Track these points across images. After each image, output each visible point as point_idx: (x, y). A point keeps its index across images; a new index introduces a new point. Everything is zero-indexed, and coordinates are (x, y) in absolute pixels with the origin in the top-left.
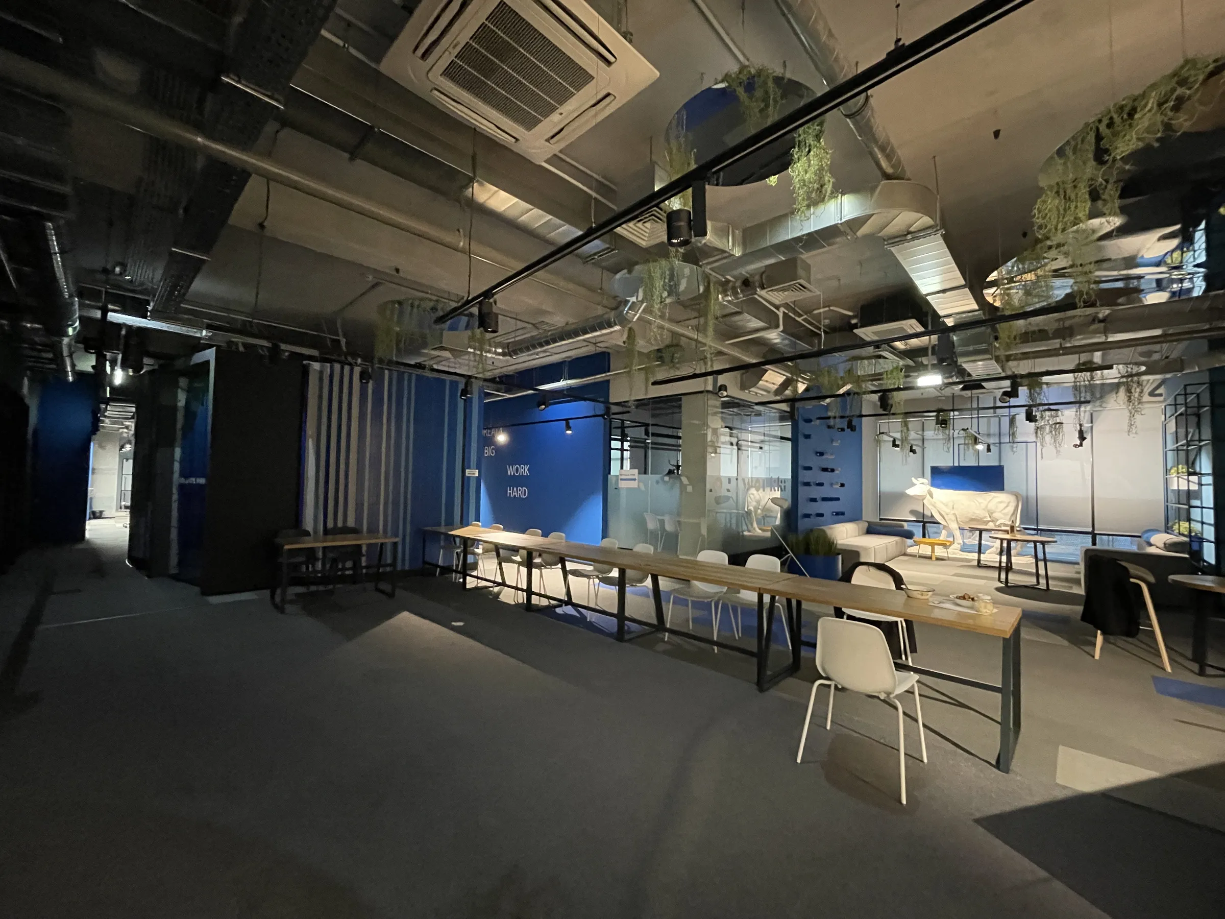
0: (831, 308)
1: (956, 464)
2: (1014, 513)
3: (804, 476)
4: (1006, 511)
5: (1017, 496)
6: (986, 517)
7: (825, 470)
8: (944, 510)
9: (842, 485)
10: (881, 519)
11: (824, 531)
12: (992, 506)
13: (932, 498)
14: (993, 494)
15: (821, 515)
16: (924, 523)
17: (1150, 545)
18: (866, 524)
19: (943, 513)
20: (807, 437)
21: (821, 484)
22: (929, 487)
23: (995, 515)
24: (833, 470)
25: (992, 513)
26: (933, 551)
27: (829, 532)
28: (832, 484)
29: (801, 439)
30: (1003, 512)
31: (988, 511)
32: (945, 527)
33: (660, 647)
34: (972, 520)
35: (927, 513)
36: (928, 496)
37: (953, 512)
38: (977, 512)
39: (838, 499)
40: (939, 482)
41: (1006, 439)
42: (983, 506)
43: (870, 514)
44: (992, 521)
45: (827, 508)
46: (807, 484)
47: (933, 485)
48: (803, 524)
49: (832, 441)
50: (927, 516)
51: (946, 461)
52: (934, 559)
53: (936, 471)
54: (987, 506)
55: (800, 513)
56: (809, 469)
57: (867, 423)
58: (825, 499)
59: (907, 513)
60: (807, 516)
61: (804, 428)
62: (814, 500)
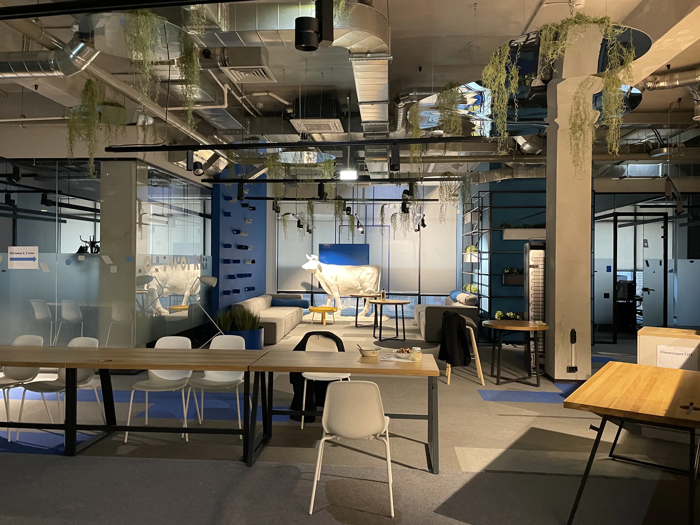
0: (270, 94)
1: (337, 243)
2: (377, 282)
3: (225, 254)
4: (371, 281)
5: (377, 267)
7: (240, 247)
8: (331, 281)
9: (253, 262)
10: (278, 292)
11: (242, 306)
12: (362, 277)
13: (321, 271)
14: (363, 267)
15: (237, 291)
16: (312, 293)
17: (455, 301)
18: (271, 297)
19: (329, 284)
20: (227, 214)
21: (237, 262)
22: (319, 263)
23: (364, 284)
24: (246, 248)
25: (362, 283)
26: (323, 317)
27: (246, 307)
28: (245, 261)
29: (222, 217)
30: (370, 281)
31: (360, 281)
32: (329, 295)
33: (122, 450)
34: (349, 289)
35: (316, 284)
36: (318, 271)
37: (336, 283)
38: (353, 282)
39: (250, 275)
40: (323, 258)
42: (357, 277)
43: (270, 289)
44: (362, 289)
45: (240, 284)
46: (227, 261)
47: (321, 260)
48: (224, 301)
49: (245, 219)
50: (315, 288)
51: (330, 240)
52: (325, 324)
53: (323, 249)
54: (359, 277)
55: (221, 290)
56: (228, 246)
57: (269, 203)
58: (240, 276)
59: (299, 285)
60: (226, 293)
61: (224, 205)
62: (231, 277)
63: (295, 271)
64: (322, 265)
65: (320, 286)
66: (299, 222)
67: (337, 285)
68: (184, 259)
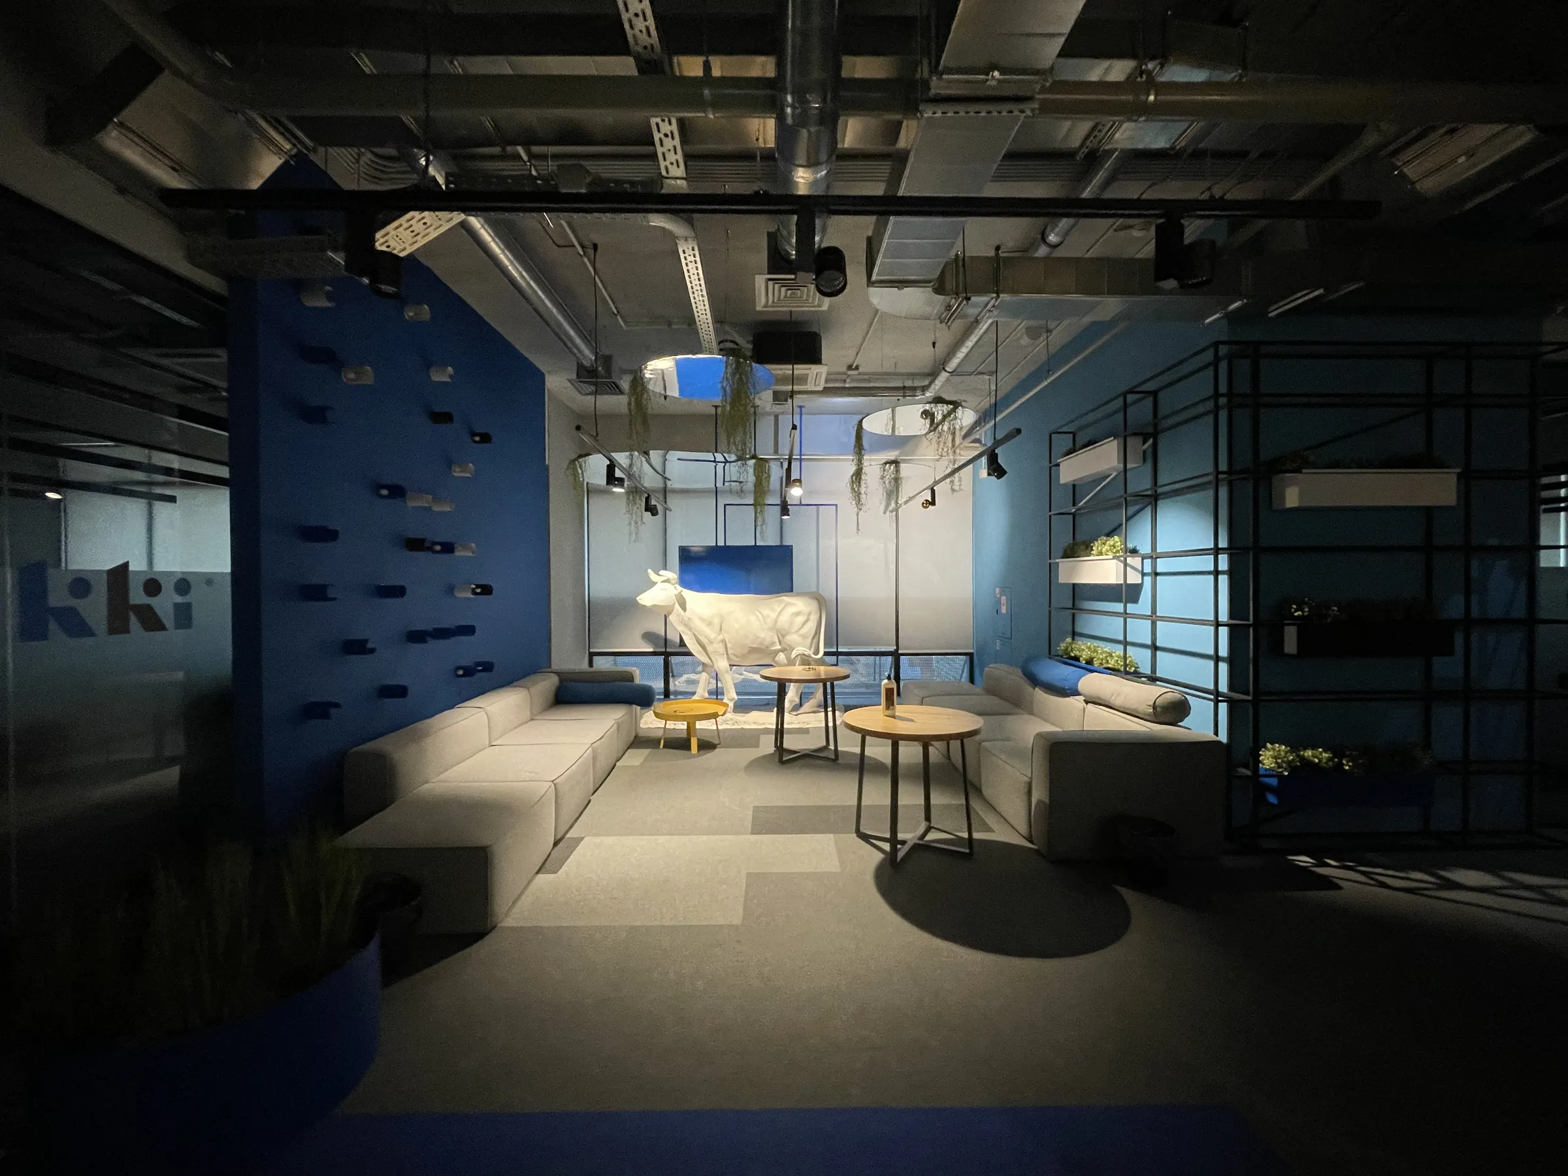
1: (721, 543)
2: (817, 634)
3: (297, 565)
5: (816, 599)
6: (774, 643)
9: (485, 590)
10: (592, 655)
13: (684, 609)
14: (781, 598)
16: (667, 655)
18: (556, 680)
19: (702, 638)
22: (679, 588)
23: (787, 640)
28: (444, 589)
31: (778, 631)
32: (706, 665)
35: (673, 637)
36: (677, 606)
37: (721, 637)
38: (761, 634)
39: (469, 630)
40: (689, 577)
42: (770, 621)
49: (450, 463)
50: (673, 643)
51: (703, 538)
52: (694, 748)
53: (686, 556)
54: (775, 622)
59: (638, 638)
63: (626, 607)
64: (688, 594)
67: (724, 641)
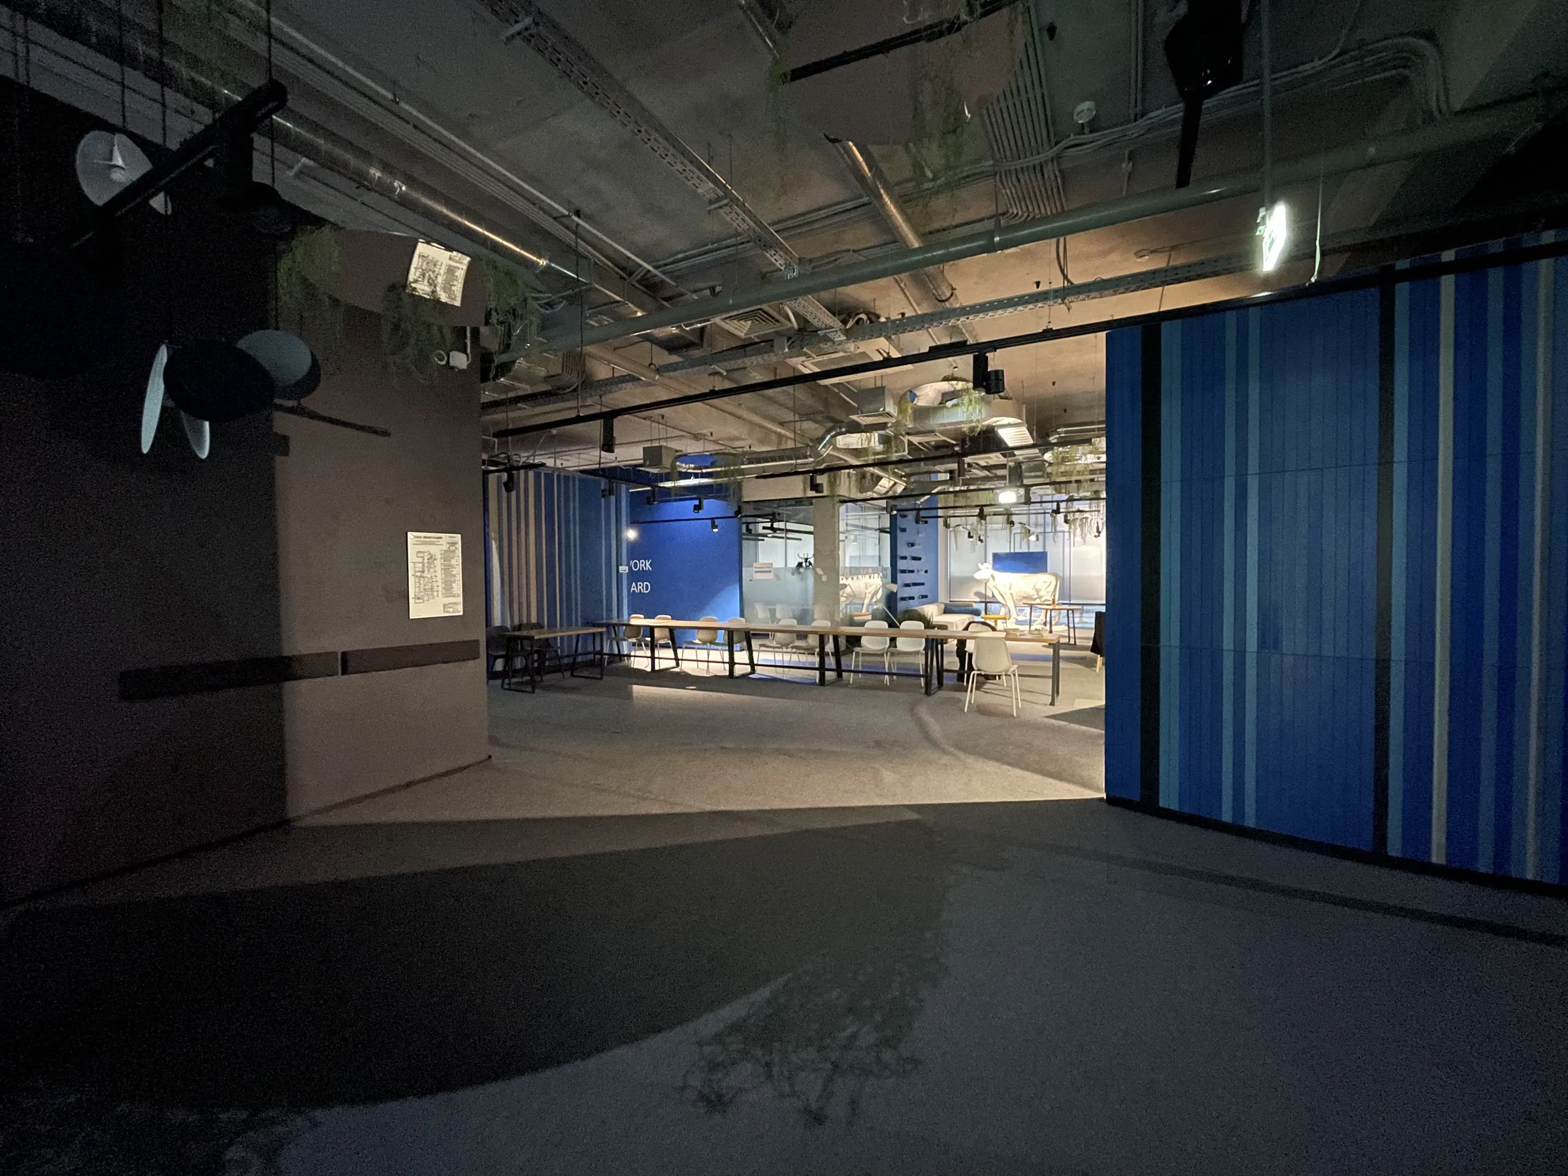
1: (1012, 551)
2: (1055, 588)
3: (901, 565)
4: (1049, 588)
5: (1056, 575)
6: (1036, 594)
7: (914, 558)
8: (1005, 590)
9: (926, 572)
10: (951, 601)
12: (1039, 585)
13: (995, 580)
14: (1040, 575)
15: (912, 598)
16: (986, 603)
18: (943, 606)
19: (1003, 594)
20: (904, 530)
21: (912, 571)
22: (992, 572)
23: (1041, 593)
24: (919, 559)
28: (918, 571)
29: (899, 534)
30: (1047, 589)
31: (1036, 589)
32: (1003, 605)
34: (1023, 597)
36: (991, 579)
37: (1010, 592)
38: (1028, 590)
39: (924, 584)
40: (998, 566)
41: (1049, 529)
42: (1033, 585)
43: (943, 598)
44: (1039, 596)
45: (914, 591)
46: (903, 571)
47: (995, 569)
48: (901, 606)
49: (918, 533)
50: (989, 597)
51: (1004, 549)
53: (997, 557)
54: (1035, 585)
55: (899, 596)
56: (904, 558)
57: (941, 521)
58: (915, 584)
59: (972, 595)
60: (903, 599)
61: (901, 523)
62: (907, 585)
63: (969, 580)
64: (997, 574)
65: (993, 596)
66: (969, 533)
67: (1011, 594)
68: (870, 570)
